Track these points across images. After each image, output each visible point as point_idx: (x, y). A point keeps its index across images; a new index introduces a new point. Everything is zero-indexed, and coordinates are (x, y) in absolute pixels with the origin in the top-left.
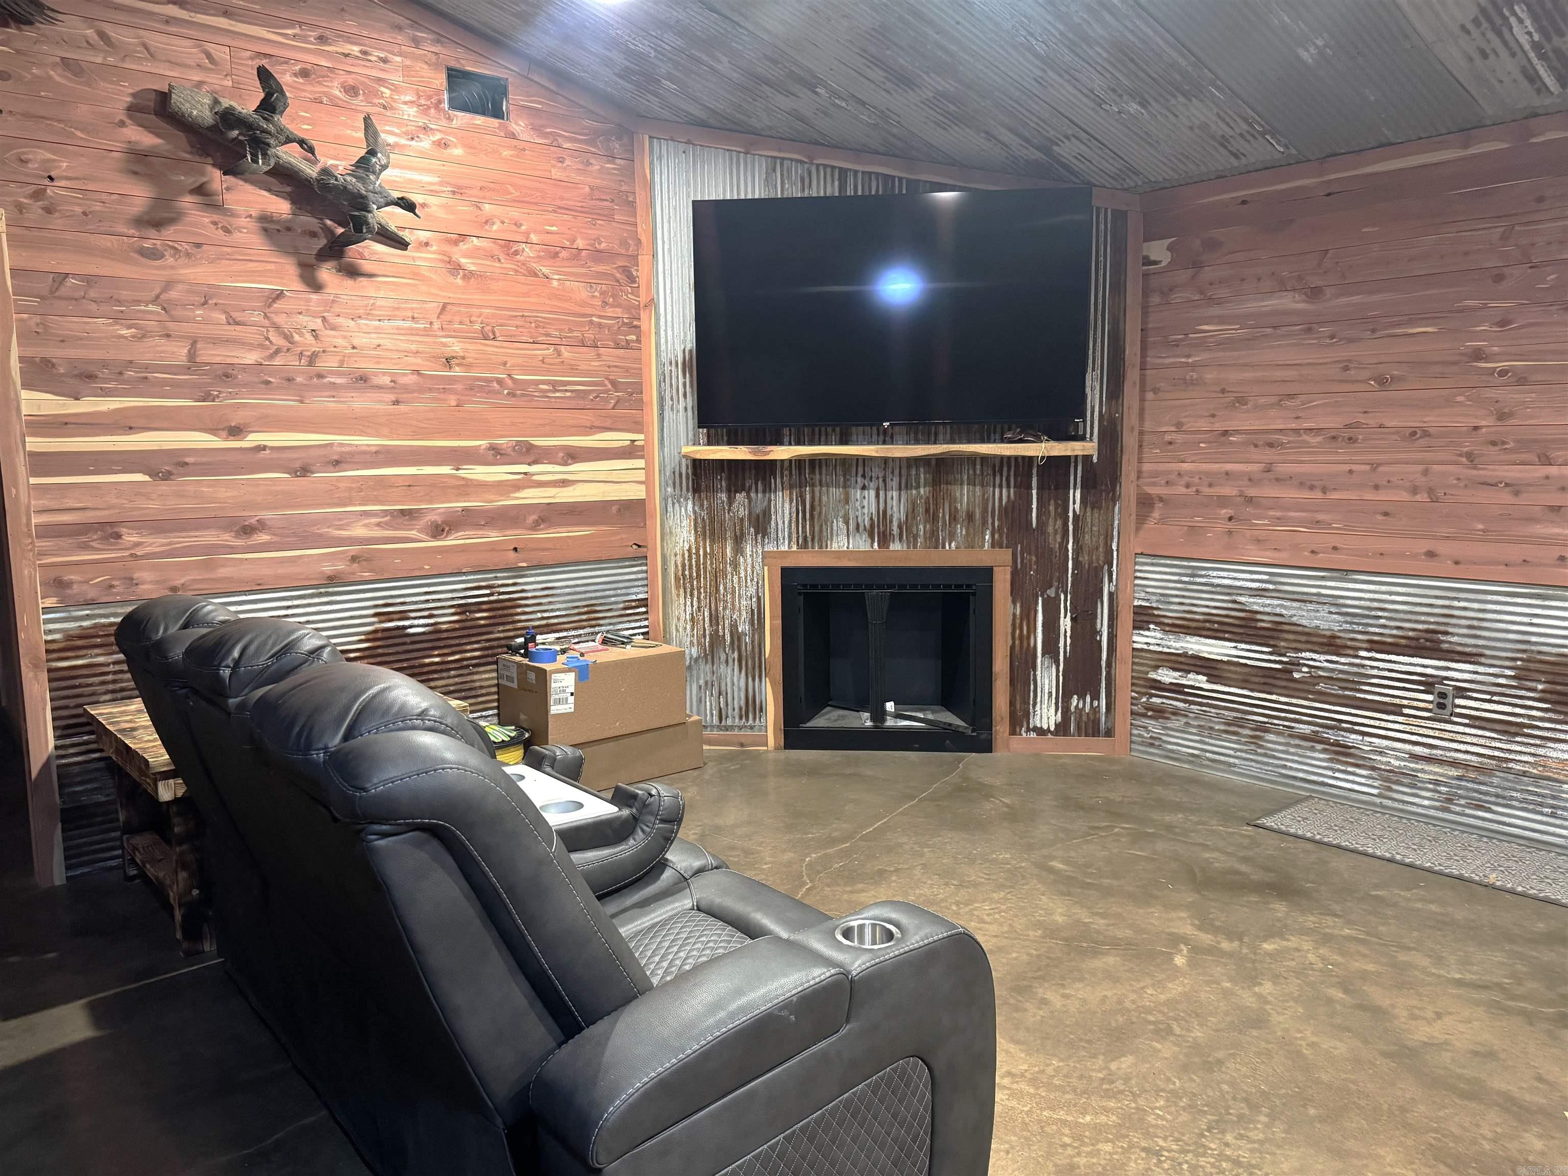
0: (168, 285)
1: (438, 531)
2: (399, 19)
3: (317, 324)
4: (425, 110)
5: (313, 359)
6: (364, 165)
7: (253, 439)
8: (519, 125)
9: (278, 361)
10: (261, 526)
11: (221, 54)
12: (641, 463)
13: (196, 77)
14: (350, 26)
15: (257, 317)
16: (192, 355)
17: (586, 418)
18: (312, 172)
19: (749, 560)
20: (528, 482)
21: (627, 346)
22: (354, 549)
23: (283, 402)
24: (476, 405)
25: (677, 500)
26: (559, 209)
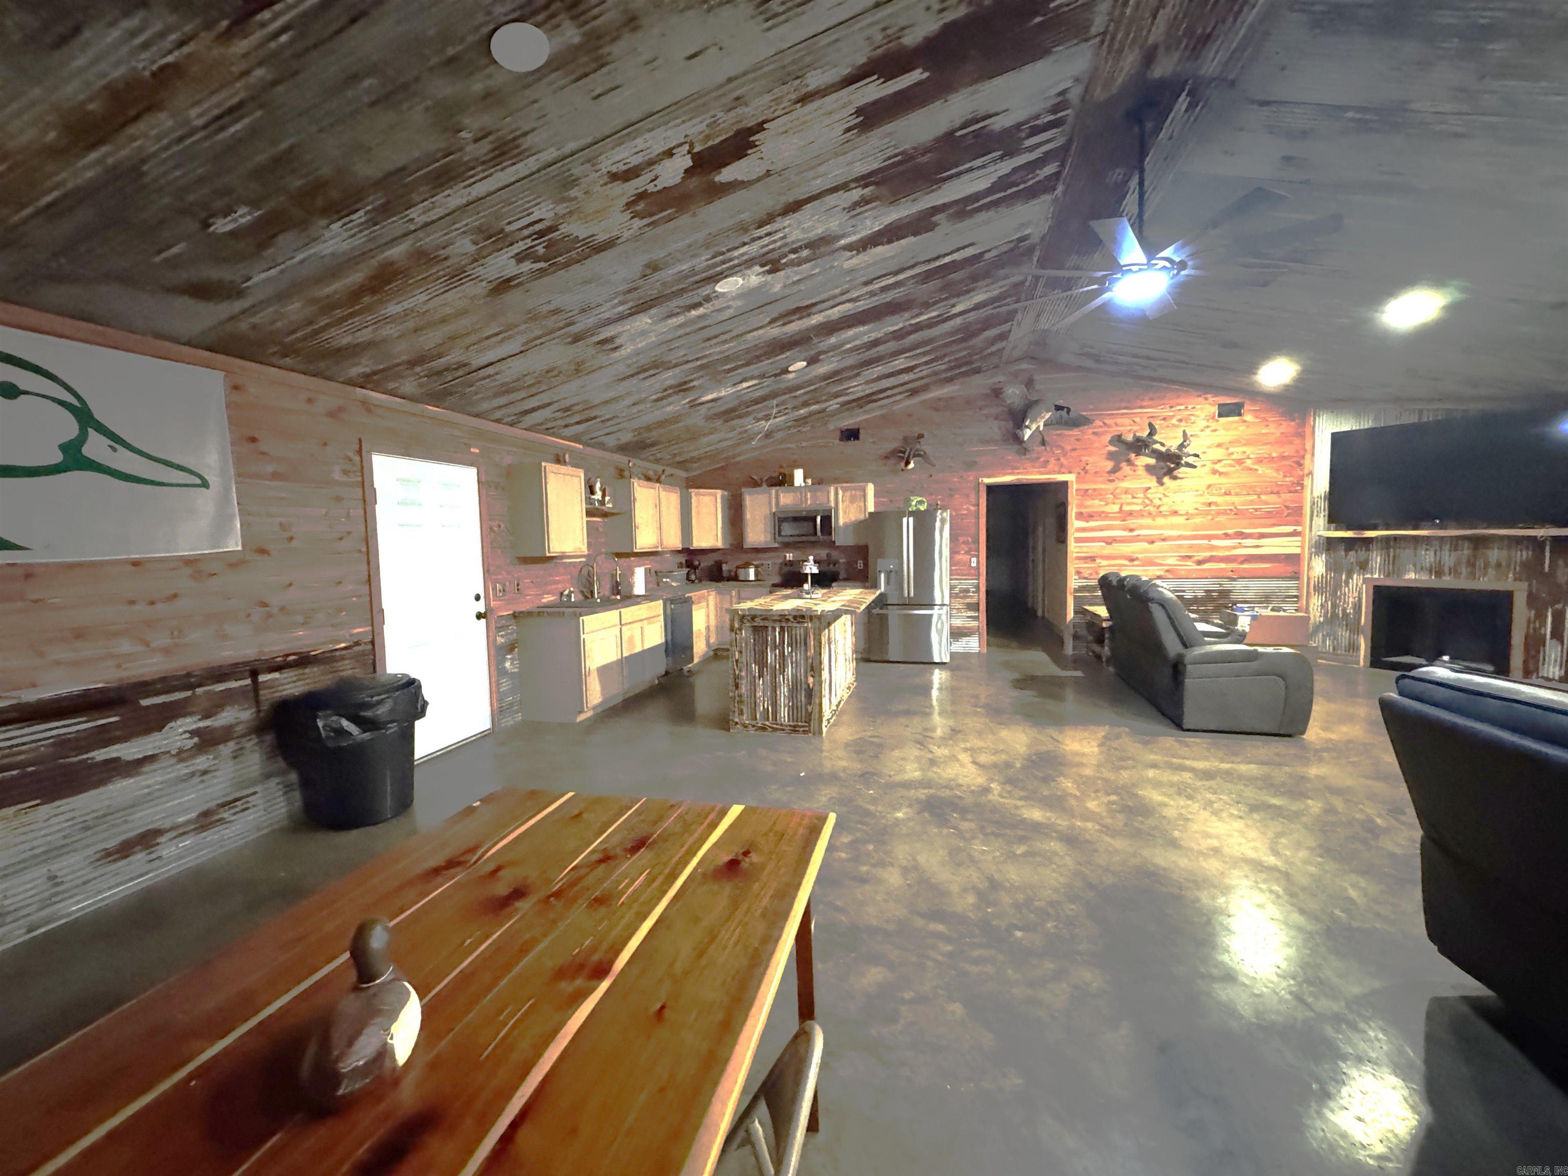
0: (1116, 489)
1: (1199, 563)
2: (1199, 393)
3: (1162, 496)
4: (1208, 420)
5: (1159, 507)
6: (1181, 446)
7: (1136, 533)
8: (1248, 417)
9: (1147, 508)
10: (1137, 559)
11: (1138, 420)
12: (1299, 538)
13: (1129, 428)
14: (1180, 401)
15: (1141, 495)
16: (1121, 508)
17: (1272, 521)
18: (1163, 449)
19: (1355, 581)
20: (1241, 546)
21: (1296, 491)
22: (1167, 568)
23: (1148, 521)
24: (1221, 519)
25: (1317, 554)
26: (1265, 444)
